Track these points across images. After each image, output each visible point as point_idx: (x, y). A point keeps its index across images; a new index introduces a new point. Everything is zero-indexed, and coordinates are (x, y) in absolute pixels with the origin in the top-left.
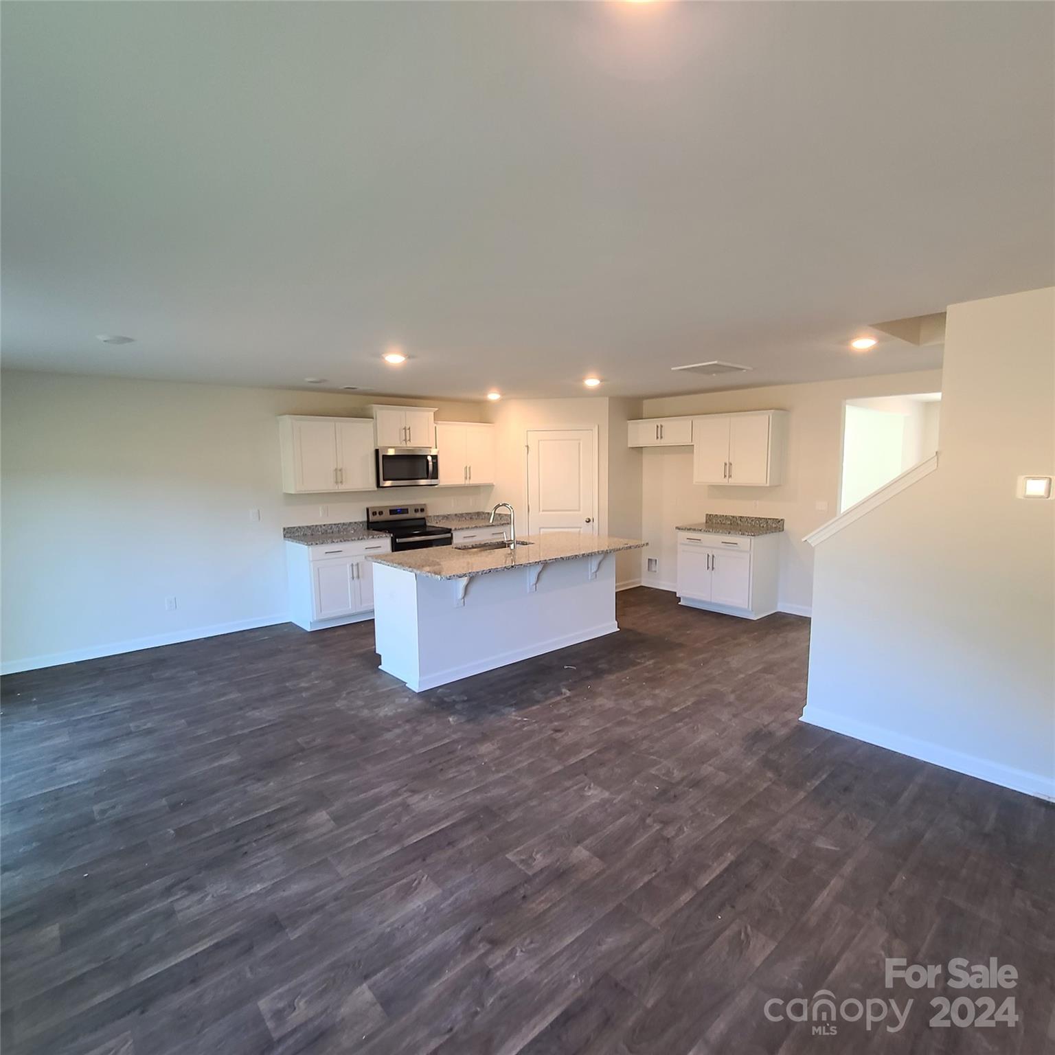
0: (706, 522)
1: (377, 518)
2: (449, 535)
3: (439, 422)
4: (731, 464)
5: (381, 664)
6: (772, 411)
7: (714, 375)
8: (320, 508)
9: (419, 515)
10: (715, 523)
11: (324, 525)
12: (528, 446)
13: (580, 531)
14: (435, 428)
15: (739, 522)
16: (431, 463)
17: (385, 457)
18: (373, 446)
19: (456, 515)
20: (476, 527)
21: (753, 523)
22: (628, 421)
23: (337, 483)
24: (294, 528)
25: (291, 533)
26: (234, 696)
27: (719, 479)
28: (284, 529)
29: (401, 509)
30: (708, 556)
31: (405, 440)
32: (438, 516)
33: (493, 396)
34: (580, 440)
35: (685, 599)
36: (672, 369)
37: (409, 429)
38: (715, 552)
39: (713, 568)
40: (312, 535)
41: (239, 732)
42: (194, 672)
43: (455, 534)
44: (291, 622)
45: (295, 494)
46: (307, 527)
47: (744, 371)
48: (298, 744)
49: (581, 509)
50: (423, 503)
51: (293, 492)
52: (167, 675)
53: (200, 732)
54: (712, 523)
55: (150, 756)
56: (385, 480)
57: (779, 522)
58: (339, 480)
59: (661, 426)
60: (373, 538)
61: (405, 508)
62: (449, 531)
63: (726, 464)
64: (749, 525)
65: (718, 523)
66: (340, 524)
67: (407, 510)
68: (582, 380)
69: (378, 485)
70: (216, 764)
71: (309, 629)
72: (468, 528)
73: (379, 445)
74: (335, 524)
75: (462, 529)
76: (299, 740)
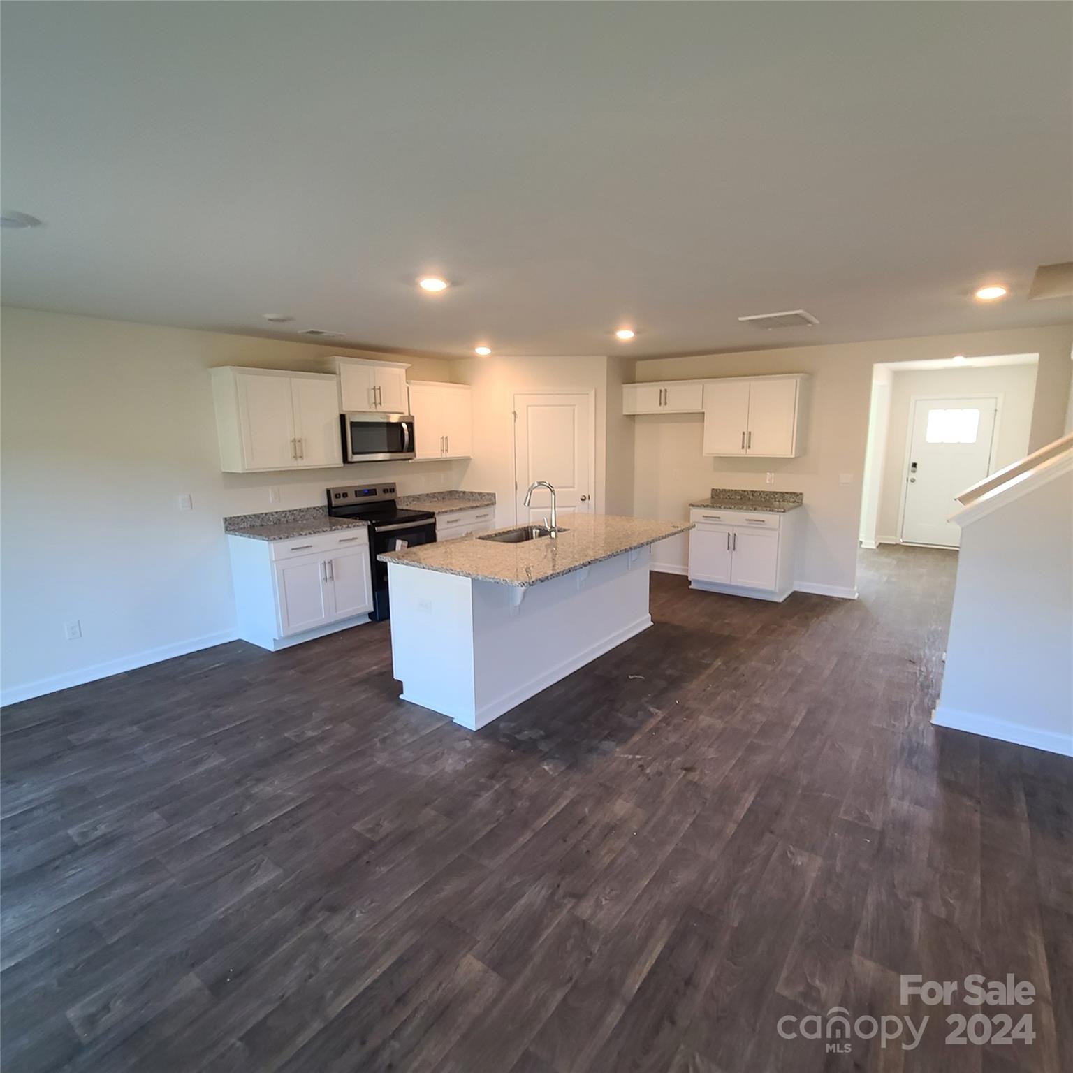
0: (712, 497)
1: (342, 501)
2: (431, 520)
3: (412, 381)
4: (750, 433)
5: (402, 693)
6: (802, 374)
7: (770, 329)
8: (270, 491)
9: (388, 497)
10: (722, 499)
11: (277, 513)
12: (515, 413)
13: (574, 511)
14: (408, 388)
15: (751, 497)
16: (406, 432)
17: (352, 424)
18: (337, 410)
19: (427, 495)
20: (461, 509)
21: (768, 497)
22: (624, 385)
23: (295, 457)
24: (238, 517)
25: (234, 525)
26: (215, 761)
27: (733, 449)
28: (226, 519)
29: (369, 490)
30: (729, 534)
31: (375, 403)
32: (407, 497)
33: (483, 351)
34: (575, 405)
35: (698, 582)
36: (740, 319)
37: (379, 389)
38: (737, 531)
39: (734, 548)
40: (262, 525)
41: (256, 825)
42: (135, 728)
43: (438, 518)
44: (240, 640)
45: (244, 473)
46: (255, 515)
47: (810, 325)
48: (358, 835)
49: (576, 486)
50: (392, 482)
51: (241, 472)
52: (93, 736)
53: (196, 831)
54: (719, 498)
55: (130, 887)
56: (354, 453)
57: (798, 495)
58: (298, 455)
59: (666, 390)
60: (348, 527)
61: (373, 488)
62: (431, 515)
63: (744, 433)
64: (762, 499)
65: (726, 498)
66: (296, 510)
67: (375, 490)
68: (612, 332)
69: (345, 460)
70: (250, 889)
71: (272, 649)
72: (452, 511)
73: (344, 409)
74: (290, 511)
75: (446, 512)
76: (357, 827)
